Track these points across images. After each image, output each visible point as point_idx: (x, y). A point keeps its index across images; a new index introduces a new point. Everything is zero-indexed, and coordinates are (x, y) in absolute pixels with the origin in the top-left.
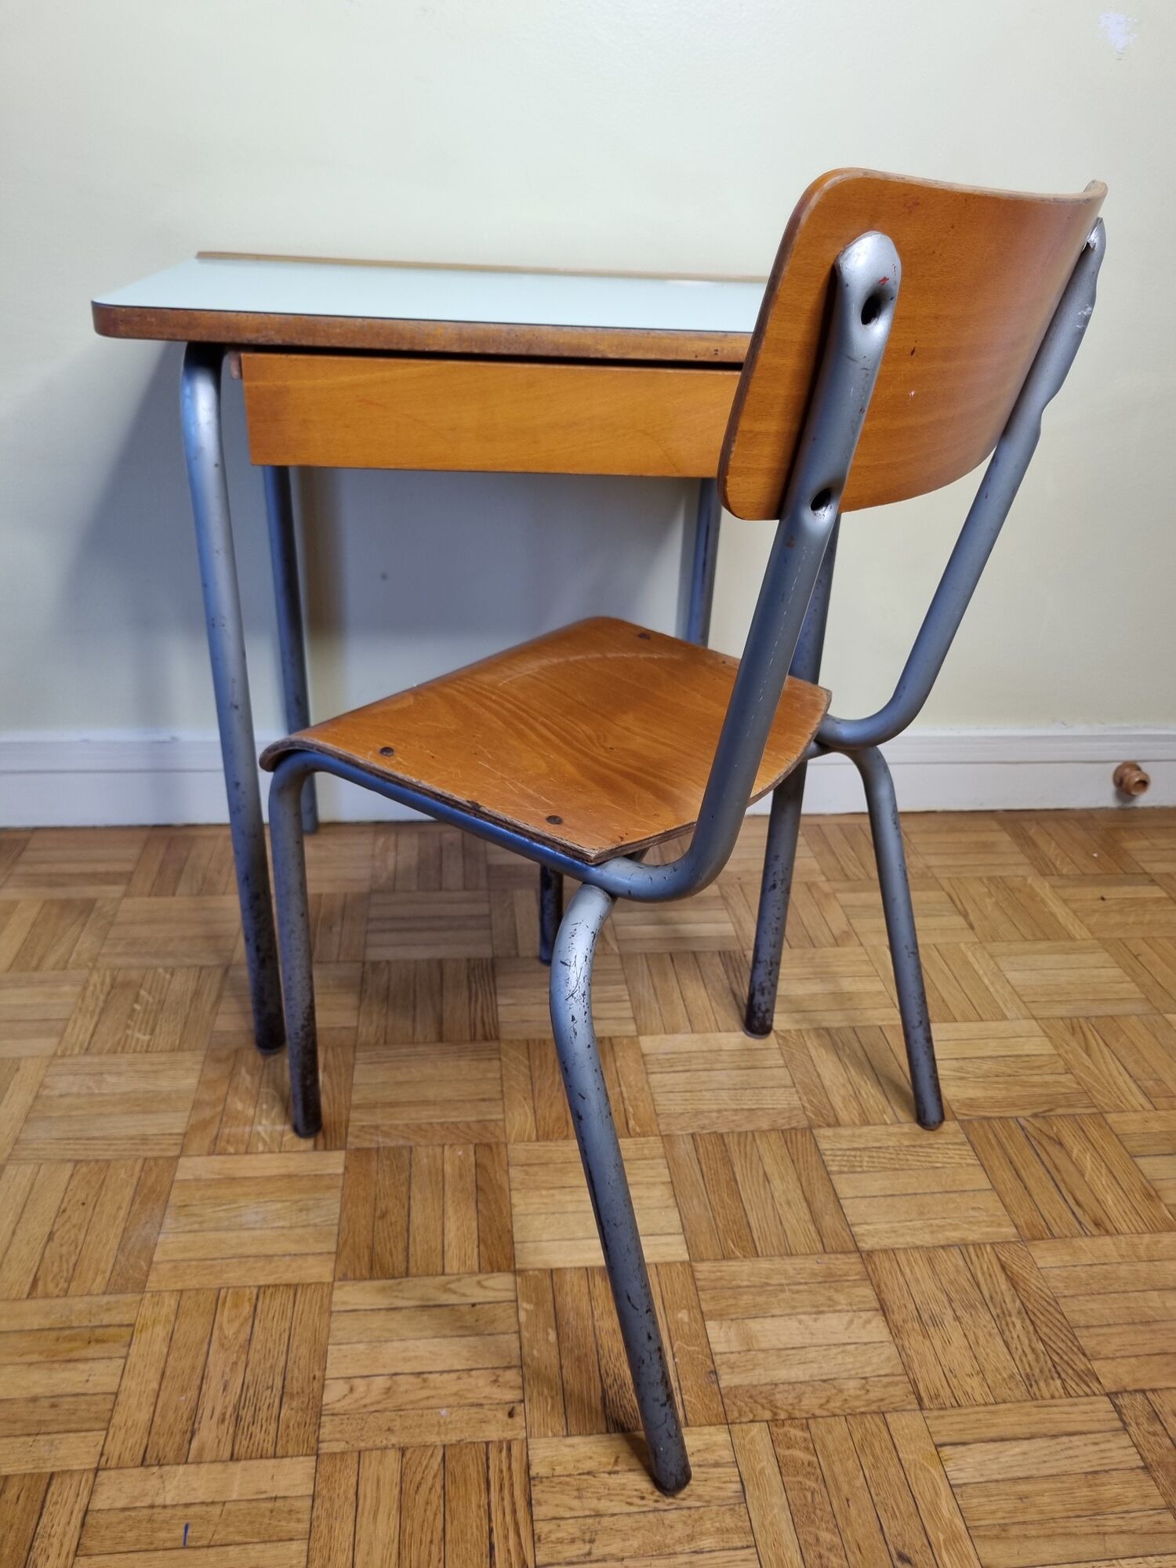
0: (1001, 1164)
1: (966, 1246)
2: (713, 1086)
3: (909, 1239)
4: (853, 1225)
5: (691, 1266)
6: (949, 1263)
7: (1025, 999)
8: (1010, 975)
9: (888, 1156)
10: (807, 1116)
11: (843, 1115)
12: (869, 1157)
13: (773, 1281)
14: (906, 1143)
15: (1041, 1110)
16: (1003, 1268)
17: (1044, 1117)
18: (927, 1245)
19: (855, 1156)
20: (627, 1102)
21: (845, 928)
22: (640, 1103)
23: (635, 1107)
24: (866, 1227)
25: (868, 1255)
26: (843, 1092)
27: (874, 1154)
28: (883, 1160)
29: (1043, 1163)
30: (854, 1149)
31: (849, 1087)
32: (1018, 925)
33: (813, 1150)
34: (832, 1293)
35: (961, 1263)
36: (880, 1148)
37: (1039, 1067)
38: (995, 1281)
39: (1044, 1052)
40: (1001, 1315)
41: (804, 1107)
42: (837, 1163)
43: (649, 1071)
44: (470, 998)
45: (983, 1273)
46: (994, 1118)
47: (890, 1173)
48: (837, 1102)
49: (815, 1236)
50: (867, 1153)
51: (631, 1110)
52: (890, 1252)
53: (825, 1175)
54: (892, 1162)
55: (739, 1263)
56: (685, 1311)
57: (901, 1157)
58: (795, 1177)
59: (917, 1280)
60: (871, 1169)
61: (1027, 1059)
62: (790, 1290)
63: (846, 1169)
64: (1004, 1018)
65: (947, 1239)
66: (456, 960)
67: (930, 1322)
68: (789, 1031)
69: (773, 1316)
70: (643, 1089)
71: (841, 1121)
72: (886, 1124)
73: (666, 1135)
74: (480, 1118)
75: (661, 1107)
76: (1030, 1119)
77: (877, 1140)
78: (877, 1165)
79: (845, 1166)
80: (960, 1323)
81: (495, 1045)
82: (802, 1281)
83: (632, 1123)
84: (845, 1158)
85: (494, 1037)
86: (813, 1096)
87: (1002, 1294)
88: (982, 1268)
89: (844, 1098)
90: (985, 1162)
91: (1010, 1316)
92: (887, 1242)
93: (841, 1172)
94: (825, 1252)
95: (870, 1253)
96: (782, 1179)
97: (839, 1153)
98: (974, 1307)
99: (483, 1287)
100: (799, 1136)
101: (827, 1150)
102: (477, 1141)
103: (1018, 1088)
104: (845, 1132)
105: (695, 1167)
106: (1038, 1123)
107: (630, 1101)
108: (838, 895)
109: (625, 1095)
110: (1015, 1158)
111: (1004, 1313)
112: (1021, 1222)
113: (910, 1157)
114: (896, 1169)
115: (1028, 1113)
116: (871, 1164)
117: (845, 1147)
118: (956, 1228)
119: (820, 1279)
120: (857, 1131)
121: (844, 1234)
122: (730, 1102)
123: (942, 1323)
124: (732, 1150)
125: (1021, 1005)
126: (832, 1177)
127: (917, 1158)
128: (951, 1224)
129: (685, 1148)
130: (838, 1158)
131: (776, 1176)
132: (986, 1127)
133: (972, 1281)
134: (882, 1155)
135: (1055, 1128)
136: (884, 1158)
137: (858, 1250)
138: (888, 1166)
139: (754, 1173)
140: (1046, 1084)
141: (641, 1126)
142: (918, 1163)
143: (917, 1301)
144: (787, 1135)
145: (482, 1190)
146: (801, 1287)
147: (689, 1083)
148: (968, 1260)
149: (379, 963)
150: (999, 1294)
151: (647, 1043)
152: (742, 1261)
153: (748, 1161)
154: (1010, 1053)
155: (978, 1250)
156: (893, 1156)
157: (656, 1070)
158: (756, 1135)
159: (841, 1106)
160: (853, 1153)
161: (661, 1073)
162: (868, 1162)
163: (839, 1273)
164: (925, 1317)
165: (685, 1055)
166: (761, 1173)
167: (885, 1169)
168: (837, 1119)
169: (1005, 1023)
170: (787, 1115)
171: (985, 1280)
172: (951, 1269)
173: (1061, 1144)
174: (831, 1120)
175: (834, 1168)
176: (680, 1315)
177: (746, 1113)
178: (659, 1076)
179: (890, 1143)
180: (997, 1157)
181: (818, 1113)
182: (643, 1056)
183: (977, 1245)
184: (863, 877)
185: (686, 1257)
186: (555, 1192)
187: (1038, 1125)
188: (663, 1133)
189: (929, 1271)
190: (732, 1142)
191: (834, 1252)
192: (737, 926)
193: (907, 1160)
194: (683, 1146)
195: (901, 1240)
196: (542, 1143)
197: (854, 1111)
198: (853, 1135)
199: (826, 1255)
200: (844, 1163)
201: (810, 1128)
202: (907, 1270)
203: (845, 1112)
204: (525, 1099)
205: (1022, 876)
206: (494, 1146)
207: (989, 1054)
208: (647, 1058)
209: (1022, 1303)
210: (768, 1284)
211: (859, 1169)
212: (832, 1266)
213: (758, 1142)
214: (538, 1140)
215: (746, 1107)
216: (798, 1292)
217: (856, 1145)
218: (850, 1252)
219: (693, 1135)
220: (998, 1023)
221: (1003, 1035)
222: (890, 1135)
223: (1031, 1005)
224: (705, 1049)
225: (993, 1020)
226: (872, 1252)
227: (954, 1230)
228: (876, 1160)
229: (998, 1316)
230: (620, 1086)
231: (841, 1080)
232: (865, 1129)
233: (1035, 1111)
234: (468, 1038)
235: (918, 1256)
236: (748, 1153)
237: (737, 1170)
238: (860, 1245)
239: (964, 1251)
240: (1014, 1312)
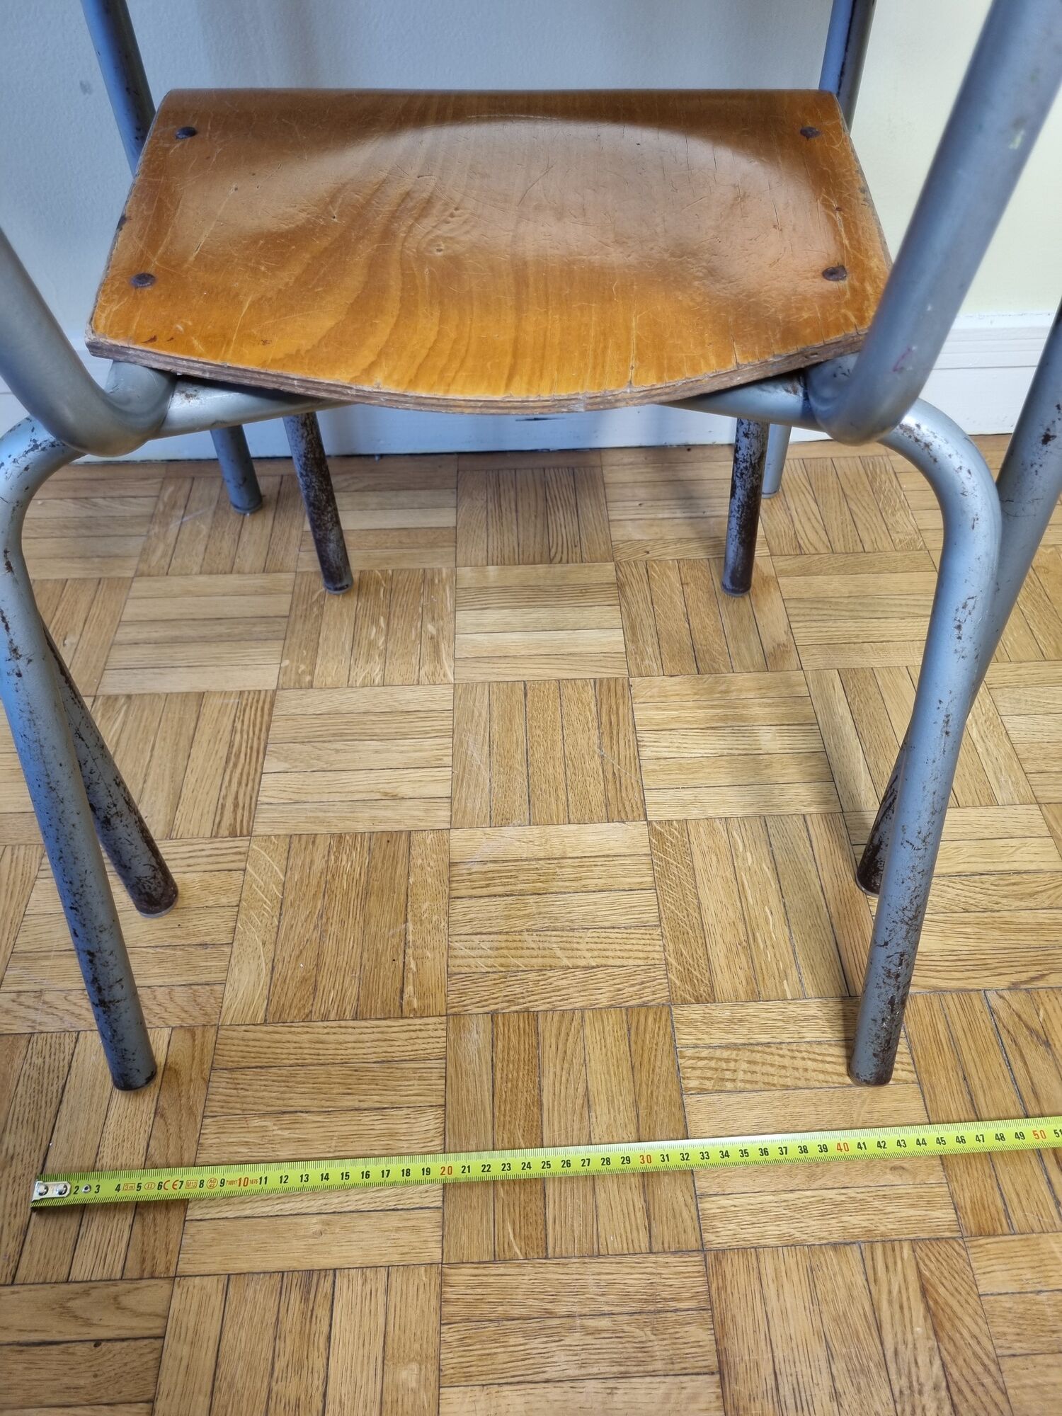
0: (949, 1080)
1: (872, 1243)
2: (540, 924)
3: (785, 1228)
4: (704, 1195)
5: (441, 1274)
6: (839, 1279)
7: (1029, 767)
8: (1013, 723)
9: (777, 1060)
10: (669, 981)
11: (725, 982)
12: (749, 1062)
13: (561, 1309)
14: (810, 1036)
15: (1024, 977)
16: (924, 1292)
17: (1027, 990)
18: (812, 1241)
19: (727, 1060)
20: (409, 951)
21: (783, 638)
22: (428, 954)
23: (420, 959)
24: (723, 1201)
25: (716, 1257)
26: (729, 937)
27: (757, 1057)
28: (771, 1070)
29: (1014, 1080)
30: (727, 1047)
31: (741, 926)
32: (1036, 632)
33: (666, 1047)
34: (645, 1334)
35: (860, 1280)
36: (768, 1044)
37: (1031, 895)
38: (907, 1320)
39: (1044, 866)
40: (907, 1392)
41: (667, 964)
42: (698, 1072)
43: (455, 894)
44: (227, 761)
45: (890, 1302)
46: (950, 991)
47: (777, 1094)
48: (718, 953)
49: (640, 1215)
50: (746, 1055)
51: (413, 965)
52: (752, 1252)
53: (676, 1094)
54: (783, 1072)
55: (516, 1271)
56: (414, 1366)
57: (799, 1063)
58: (630, 1099)
59: (784, 1313)
60: (748, 1086)
61: (1016, 878)
62: (583, 1326)
63: (709, 1085)
64: (992, 802)
65: (845, 1228)
66: (225, 694)
67: (790, 1402)
68: (670, 822)
69: (547, 1381)
70: (437, 928)
71: (718, 995)
72: (786, 999)
73: (454, 1015)
74: (193, 979)
75: (458, 962)
76: (1006, 994)
77: (765, 1029)
78: (758, 1077)
79: (708, 1079)
80: (840, 1405)
81: (241, 843)
82: (606, 1309)
83: (409, 989)
84: (713, 1064)
85: (245, 832)
86: (685, 943)
87: (915, 1347)
88: (890, 1292)
89: (729, 949)
90: (924, 1076)
91: (920, 1393)
92: (750, 1234)
93: (701, 1091)
94: (651, 1252)
95: (720, 1253)
96: (611, 1102)
97: (705, 1053)
98: (865, 1371)
99: (121, 1308)
100: (650, 1020)
101: (687, 1046)
102: (177, 1023)
103: (996, 933)
104: (721, 1012)
105: (485, 1078)
106: (1017, 1001)
107: (415, 947)
108: (781, 581)
109: (410, 938)
110: (973, 1071)
111: (911, 1387)
112: (965, 1199)
113: (810, 1064)
114: (787, 1088)
115: (1003, 982)
116: (748, 1077)
117: (717, 1042)
118: (861, 1206)
119: (635, 1306)
120: (740, 1012)
121: (685, 1214)
122: (559, 953)
123: (810, 1404)
124: (547, 1042)
125: (1020, 774)
126: (687, 1099)
127: (821, 1066)
128: (853, 1200)
129: (477, 1038)
130: (701, 1063)
131: (603, 1097)
132: (936, 1006)
133: (871, 1318)
134: (768, 1058)
135: (1042, 1013)
136: (772, 1065)
137: (702, 1249)
138: (775, 1080)
139: (571, 1091)
140: (1039, 928)
141: (421, 996)
142: (821, 1077)
143: (779, 1354)
144: (633, 1016)
145: (162, 1116)
146: (604, 1323)
147: (508, 917)
148: (870, 1272)
149: (116, 698)
150: (910, 1346)
151: (460, 841)
152: (520, 1266)
153: (566, 1066)
154: (991, 868)
155: (889, 1253)
156: (787, 1062)
157: (463, 893)
158: (588, 1014)
159: (723, 962)
160: (725, 1054)
161: (471, 897)
162: (745, 1072)
163: (665, 1295)
164: (786, 1390)
165: (511, 866)
166: (581, 1090)
167: (770, 1086)
168: (713, 991)
169: (992, 810)
170: (639, 979)
171: (892, 1316)
172: (842, 1293)
173: (1047, 1044)
174: (703, 990)
175: (693, 1083)
176: (404, 1374)
177: (579, 973)
178: (467, 902)
179: (785, 1037)
180: (946, 1068)
181: (687, 977)
182: (451, 864)
183: (890, 1244)
184: (823, 550)
185: (437, 1255)
186: (268, 1123)
187: (1016, 1006)
188: (449, 1011)
189: (807, 1296)
190: (548, 1028)
191: (664, 1252)
192: (629, 634)
193: (806, 1070)
194: (476, 1036)
195: (772, 1229)
196: (270, 1029)
197: (740, 973)
198: (731, 1021)
199: (653, 1258)
200: (709, 1074)
201: (671, 1003)
202: (771, 1292)
203: (726, 974)
204: (264, 944)
205: (1054, 545)
206: (199, 1032)
207: (960, 868)
208: (455, 870)
209: (944, 1365)
210: (550, 1315)
211: (729, 1086)
212: (656, 1279)
213: (587, 1031)
214: (265, 1022)
215: (582, 963)
216: (596, 1332)
217: (733, 1039)
218: (689, 1252)
219: (493, 1015)
220: (981, 810)
221: (987, 834)
222: (787, 1019)
223: (1036, 779)
224: (542, 855)
225: (974, 807)
226: (724, 1251)
227: (857, 1211)
228: (758, 1068)
229: (901, 1392)
230: (406, 921)
231: (730, 913)
232: (752, 1008)
233: (1014, 978)
234: (208, 835)
235: (791, 1262)
236: (569, 1052)
237: (547, 1082)
238: (708, 1237)
239: (867, 1255)
240: (928, 1388)
